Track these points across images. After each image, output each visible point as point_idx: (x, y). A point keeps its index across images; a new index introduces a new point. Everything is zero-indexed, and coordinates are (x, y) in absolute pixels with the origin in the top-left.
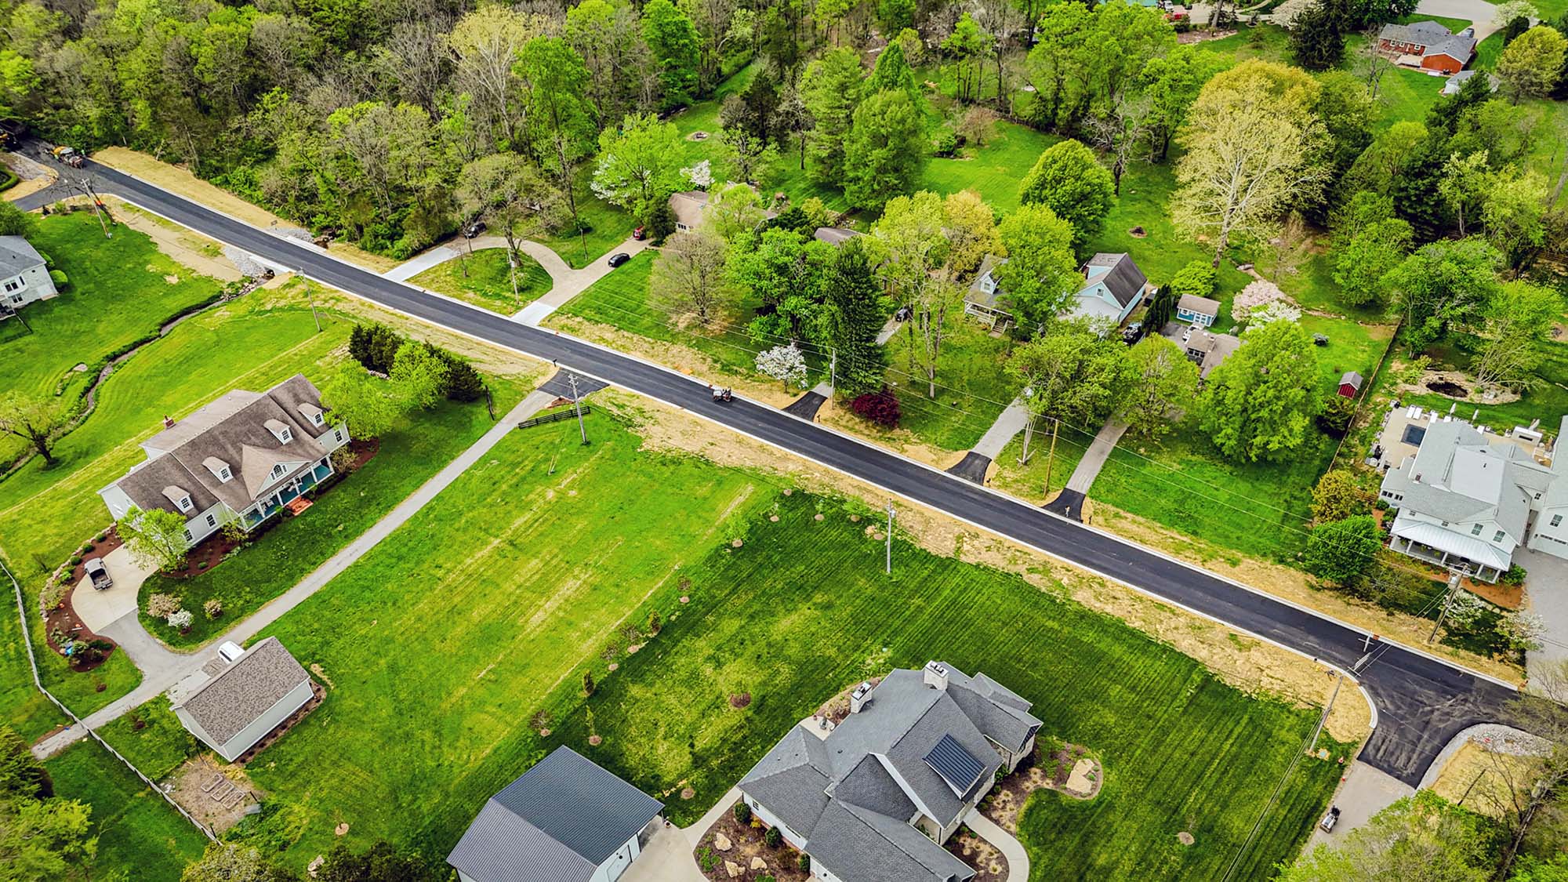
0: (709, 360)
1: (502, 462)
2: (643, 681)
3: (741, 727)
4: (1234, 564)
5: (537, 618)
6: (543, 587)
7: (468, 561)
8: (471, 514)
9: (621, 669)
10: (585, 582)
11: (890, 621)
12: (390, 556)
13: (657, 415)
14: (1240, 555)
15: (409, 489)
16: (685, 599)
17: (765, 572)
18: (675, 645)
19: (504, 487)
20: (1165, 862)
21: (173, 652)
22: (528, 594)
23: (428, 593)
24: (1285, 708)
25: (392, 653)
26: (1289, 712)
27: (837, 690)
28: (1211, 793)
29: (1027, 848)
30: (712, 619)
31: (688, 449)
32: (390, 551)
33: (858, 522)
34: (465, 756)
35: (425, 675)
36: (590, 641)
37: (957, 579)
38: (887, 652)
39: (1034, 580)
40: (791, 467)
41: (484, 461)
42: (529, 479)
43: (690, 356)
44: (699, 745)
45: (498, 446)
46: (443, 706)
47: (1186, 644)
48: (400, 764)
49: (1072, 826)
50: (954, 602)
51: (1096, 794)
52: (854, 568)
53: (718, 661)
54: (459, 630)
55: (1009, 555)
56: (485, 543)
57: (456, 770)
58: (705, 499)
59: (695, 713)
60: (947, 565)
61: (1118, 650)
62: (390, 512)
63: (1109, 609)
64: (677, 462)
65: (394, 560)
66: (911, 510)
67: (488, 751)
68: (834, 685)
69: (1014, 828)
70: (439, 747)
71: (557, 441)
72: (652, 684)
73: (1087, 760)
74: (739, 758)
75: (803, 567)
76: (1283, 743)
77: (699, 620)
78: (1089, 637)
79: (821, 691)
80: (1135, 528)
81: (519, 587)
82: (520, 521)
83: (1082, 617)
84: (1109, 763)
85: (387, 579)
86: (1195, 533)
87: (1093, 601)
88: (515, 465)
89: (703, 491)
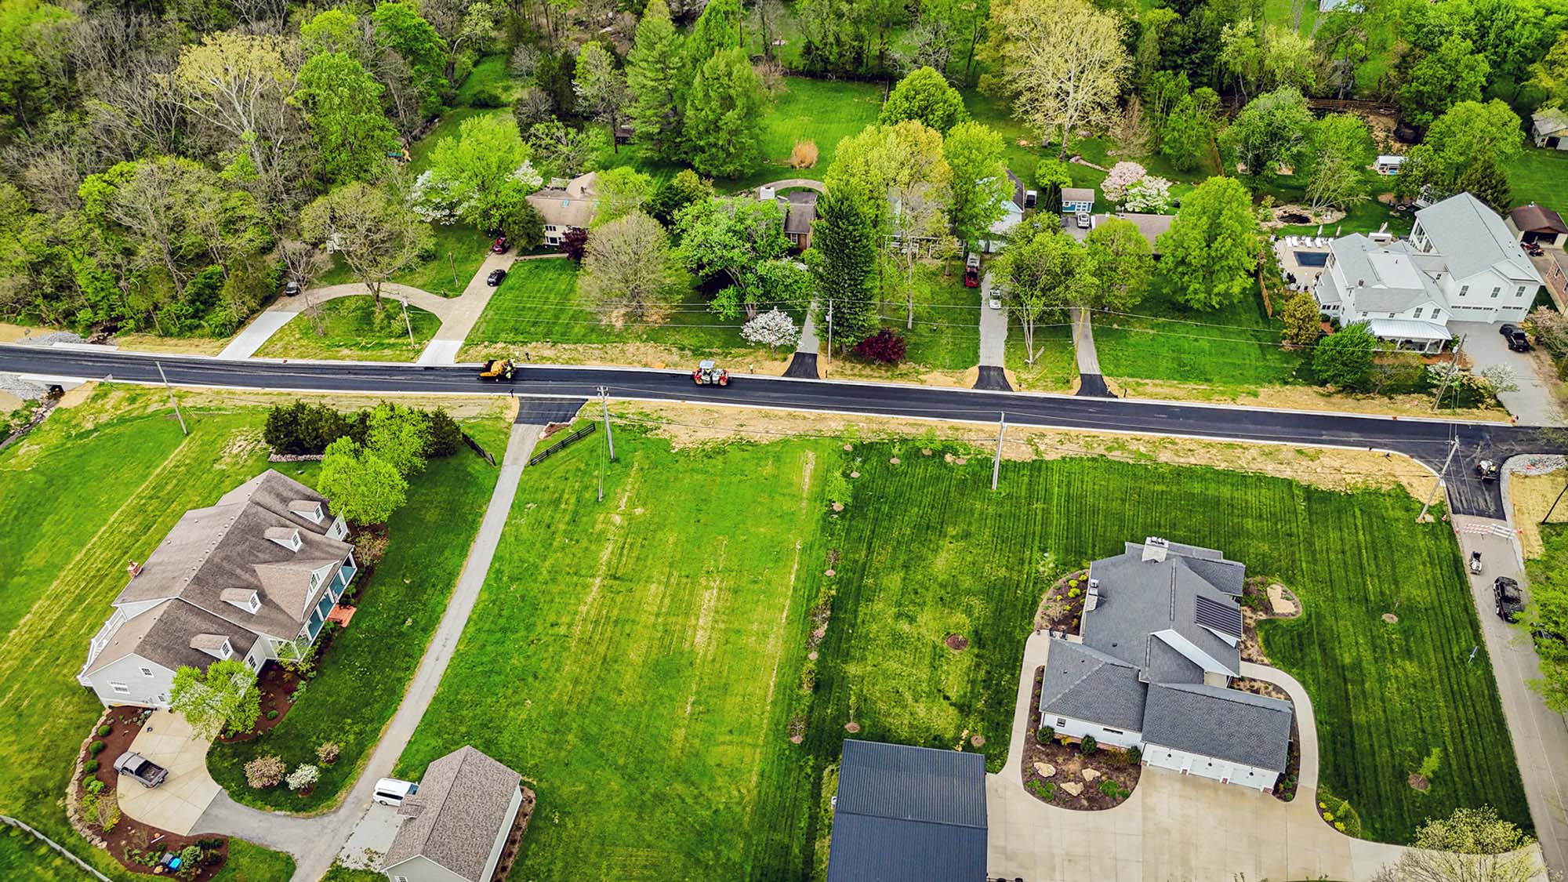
0: (674, 349)
1: (540, 504)
2: (853, 658)
3: (978, 665)
4: (1255, 395)
5: (700, 637)
6: (682, 606)
7: (583, 609)
8: (547, 563)
9: (823, 655)
10: (720, 589)
11: (1031, 529)
12: (490, 632)
13: (664, 414)
14: (1253, 387)
15: (455, 560)
16: (830, 573)
17: (885, 523)
18: (856, 617)
19: (562, 527)
20: (1390, 643)
21: (309, 817)
22: (674, 619)
23: (565, 654)
24: (1377, 493)
25: (574, 725)
26: (1383, 495)
27: (1035, 603)
28: (1379, 577)
29: (1289, 672)
30: (871, 581)
31: (722, 436)
32: (487, 627)
33: (934, 455)
34: (736, 793)
35: (628, 732)
36: (772, 641)
37: (1056, 477)
38: (1050, 557)
39: (1116, 455)
40: (833, 425)
41: (517, 507)
42: (582, 511)
43: (651, 351)
44: (953, 695)
45: (521, 488)
46: (672, 754)
47: (1270, 469)
48: (673, 828)
49: (1305, 641)
50: (1068, 495)
51: (1301, 610)
52: (963, 495)
53: (908, 616)
54: (629, 677)
55: (1082, 443)
56: (585, 586)
57: (738, 809)
58: (776, 477)
59: (927, 670)
60: (1037, 467)
61: (1226, 491)
62: (454, 590)
63: (1193, 461)
64: (720, 451)
65: (499, 635)
66: (970, 430)
67: (755, 779)
68: (1030, 599)
69: (1266, 661)
70: (701, 794)
71: (582, 466)
72: (864, 658)
73: (1274, 586)
74: (998, 692)
75: (916, 509)
76: (1397, 520)
77: (860, 586)
78: (1197, 488)
79: (1023, 609)
80: (1159, 389)
81: (657, 615)
82: (606, 553)
83: (1179, 475)
84: (1290, 581)
85: (507, 656)
86: (1207, 380)
87: (1177, 459)
88: (557, 502)
89: (768, 469)
